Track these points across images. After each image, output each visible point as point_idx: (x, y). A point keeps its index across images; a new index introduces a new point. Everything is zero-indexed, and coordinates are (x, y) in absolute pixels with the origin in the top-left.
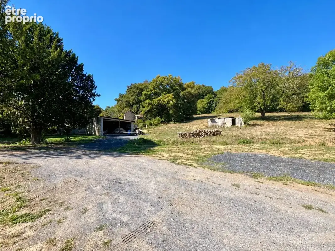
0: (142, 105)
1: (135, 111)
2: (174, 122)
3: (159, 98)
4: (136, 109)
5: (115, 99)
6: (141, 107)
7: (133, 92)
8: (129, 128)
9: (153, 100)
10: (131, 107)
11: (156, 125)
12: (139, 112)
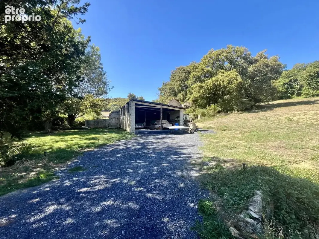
0: (190, 91)
1: (180, 99)
2: (238, 111)
3: (214, 79)
4: (182, 97)
5: (158, 88)
6: (188, 93)
7: (178, 76)
8: (176, 119)
9: (206, 82)
10: (175, 95)
11: (213, 116)
12: (185, 100)
